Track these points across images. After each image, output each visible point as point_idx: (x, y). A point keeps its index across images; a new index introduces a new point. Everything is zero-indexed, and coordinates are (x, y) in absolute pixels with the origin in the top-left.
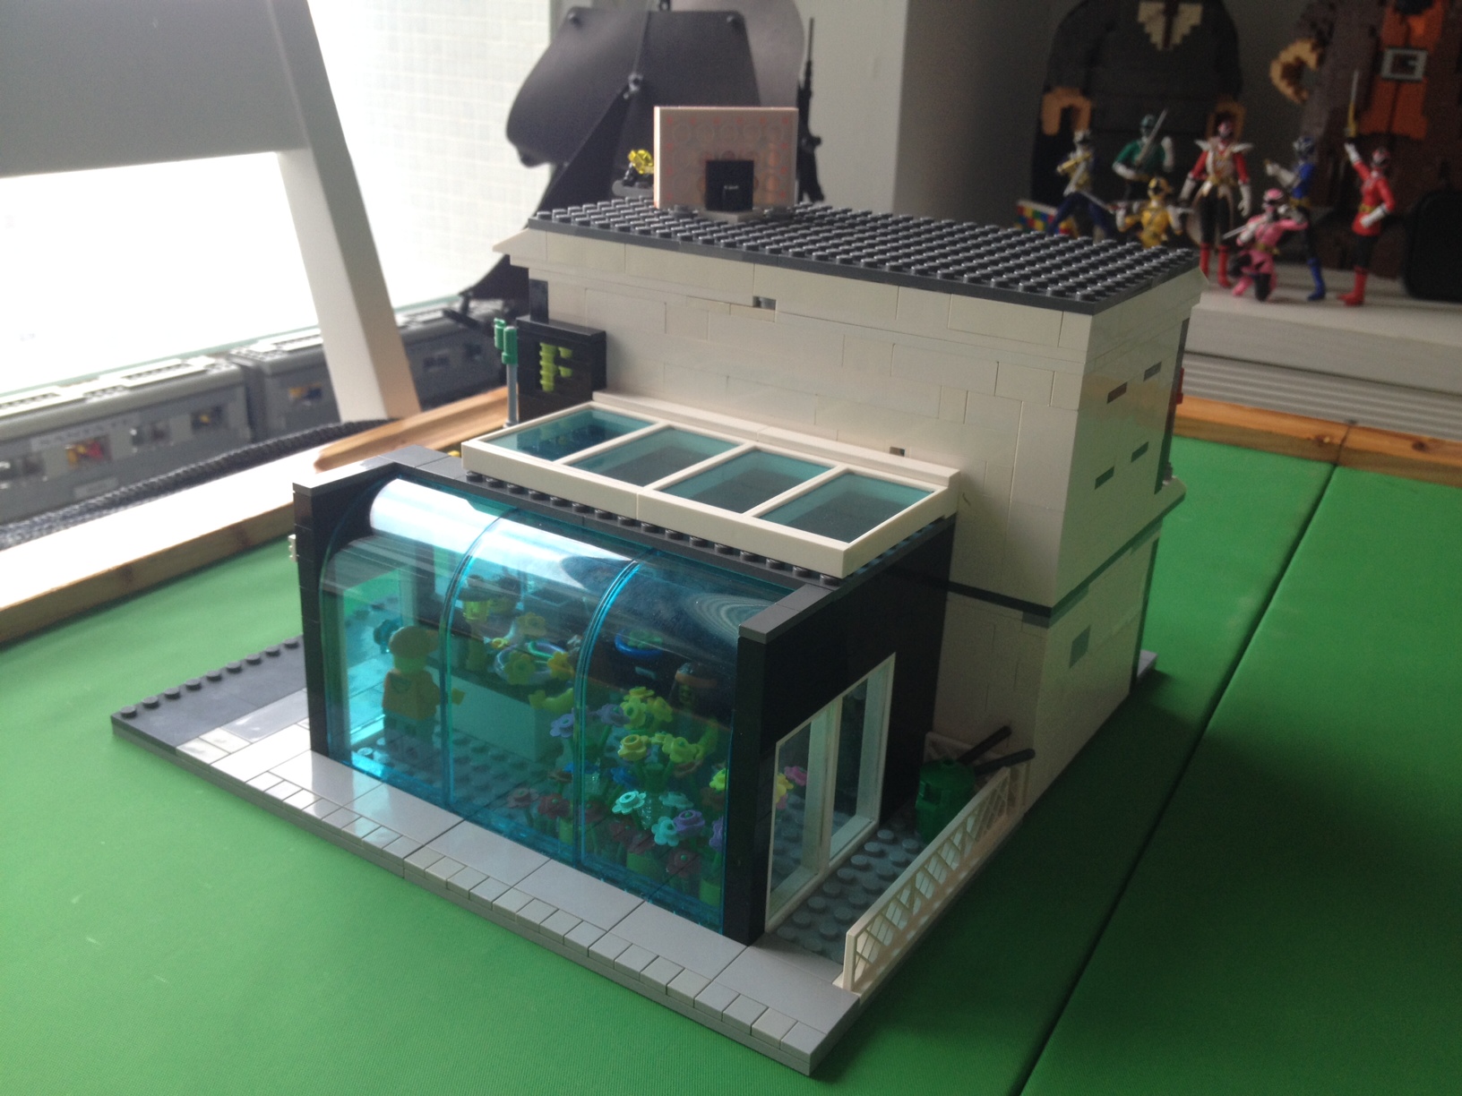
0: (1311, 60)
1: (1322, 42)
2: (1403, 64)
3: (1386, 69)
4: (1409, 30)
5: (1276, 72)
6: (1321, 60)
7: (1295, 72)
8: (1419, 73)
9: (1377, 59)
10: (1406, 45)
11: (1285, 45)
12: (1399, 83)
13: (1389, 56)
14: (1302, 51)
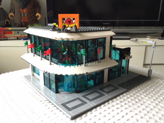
0: (13, 15)
1: (14, 13)
2: (24, 14)
3: (22, 15)
4: (23, 11)
5: (9, 16)
6: (14, 15)
7: (11, 16)
8: (26, 15)
9: (21, 14)
10: (24, 13)
11: (10, 14)
12: (24, 16)
13: (22, 14)
14: (12, 14)
